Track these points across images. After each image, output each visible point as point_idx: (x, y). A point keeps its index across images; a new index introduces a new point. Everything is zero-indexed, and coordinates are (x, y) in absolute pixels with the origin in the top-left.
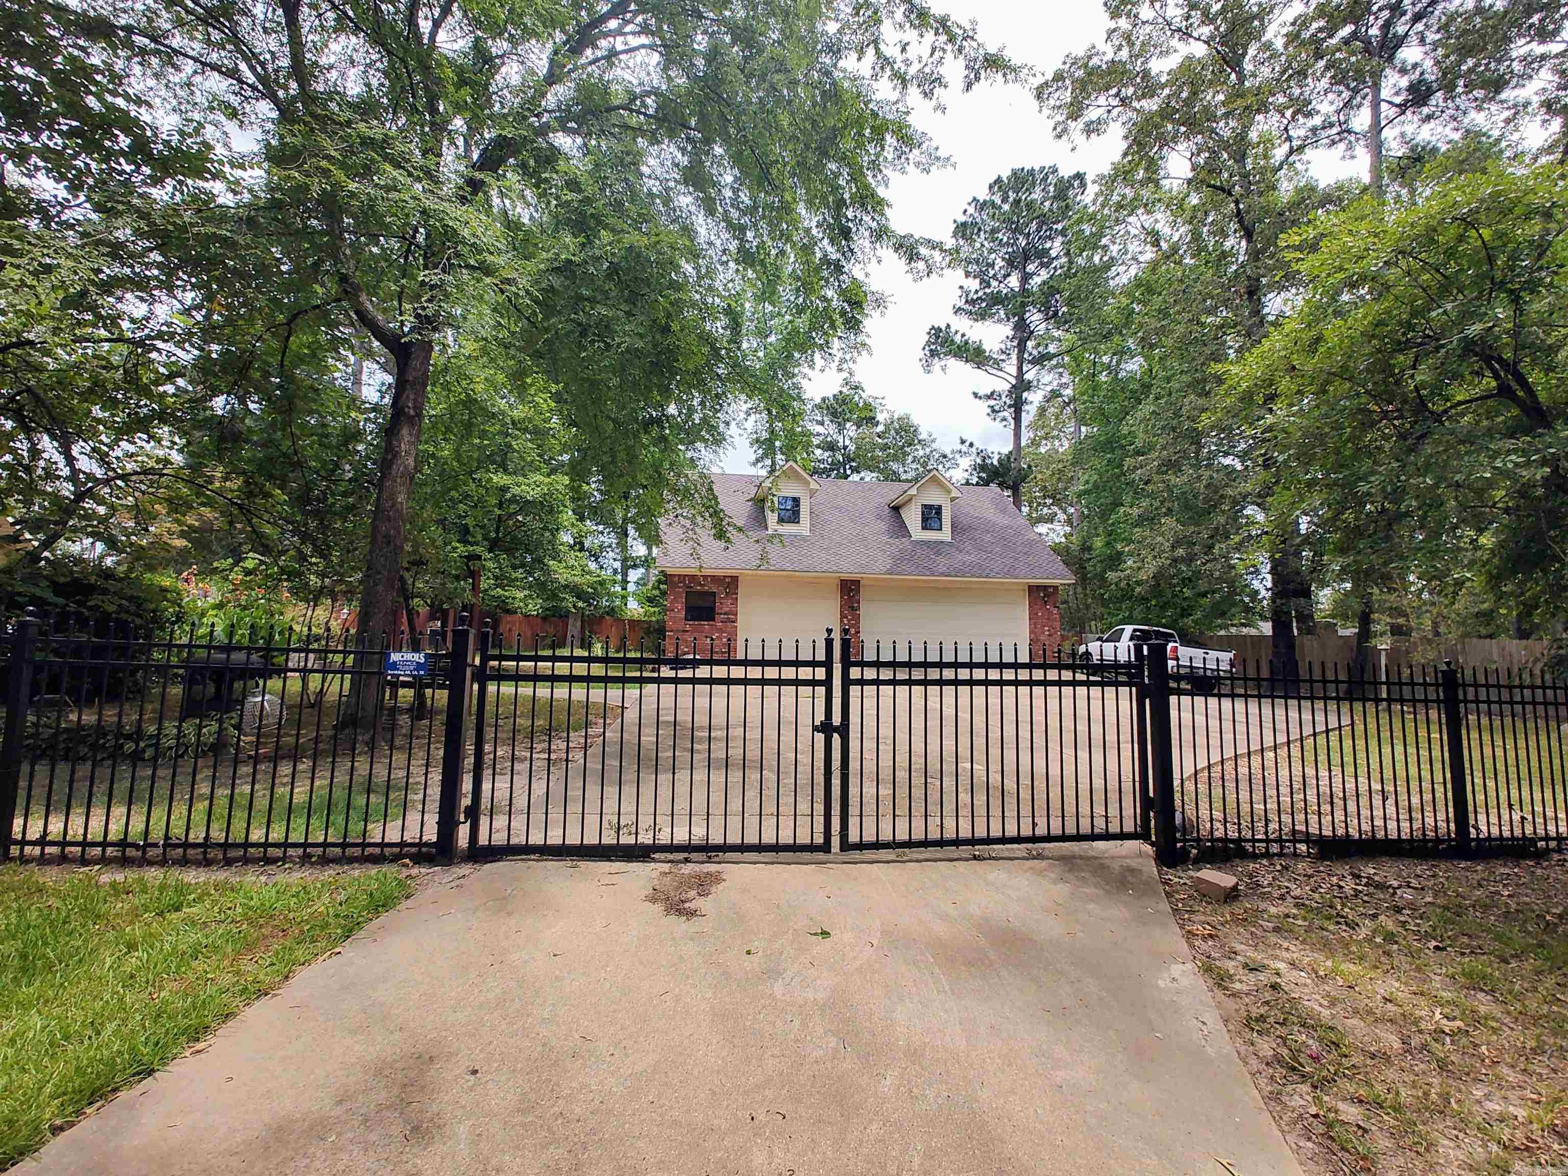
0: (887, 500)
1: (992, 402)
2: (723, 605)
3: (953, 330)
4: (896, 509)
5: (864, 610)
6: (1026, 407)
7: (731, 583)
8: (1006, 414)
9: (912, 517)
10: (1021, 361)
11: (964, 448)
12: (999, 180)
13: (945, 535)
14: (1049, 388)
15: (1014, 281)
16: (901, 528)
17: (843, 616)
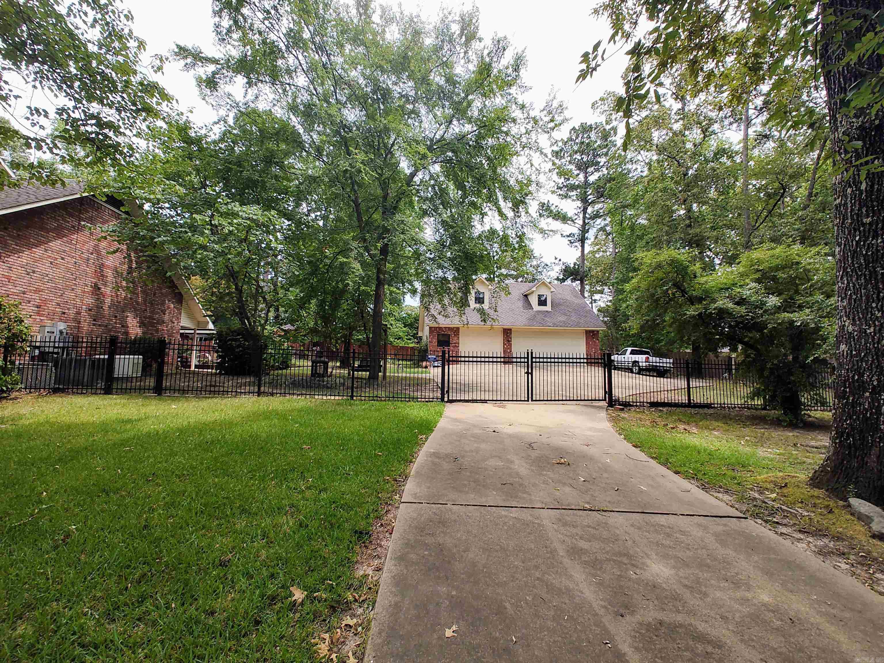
0: (522, 292)
1: (570, 238)
2: (453, 340)
3: (551, 203)
4: (526, 296)
5: (514, 342)
6: (586, 241)
7: (456, 331)
8: (577, 244)
9: (534, 300)
10: (584, 218)
11: (557, 261)
12: (574, 129)
13: (548, 308)
14: (599, 227)
15: (581, 177)
16: (529, 306)
17: (504, 344)
